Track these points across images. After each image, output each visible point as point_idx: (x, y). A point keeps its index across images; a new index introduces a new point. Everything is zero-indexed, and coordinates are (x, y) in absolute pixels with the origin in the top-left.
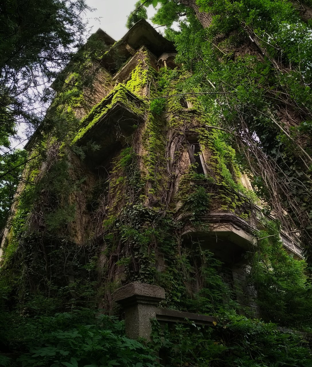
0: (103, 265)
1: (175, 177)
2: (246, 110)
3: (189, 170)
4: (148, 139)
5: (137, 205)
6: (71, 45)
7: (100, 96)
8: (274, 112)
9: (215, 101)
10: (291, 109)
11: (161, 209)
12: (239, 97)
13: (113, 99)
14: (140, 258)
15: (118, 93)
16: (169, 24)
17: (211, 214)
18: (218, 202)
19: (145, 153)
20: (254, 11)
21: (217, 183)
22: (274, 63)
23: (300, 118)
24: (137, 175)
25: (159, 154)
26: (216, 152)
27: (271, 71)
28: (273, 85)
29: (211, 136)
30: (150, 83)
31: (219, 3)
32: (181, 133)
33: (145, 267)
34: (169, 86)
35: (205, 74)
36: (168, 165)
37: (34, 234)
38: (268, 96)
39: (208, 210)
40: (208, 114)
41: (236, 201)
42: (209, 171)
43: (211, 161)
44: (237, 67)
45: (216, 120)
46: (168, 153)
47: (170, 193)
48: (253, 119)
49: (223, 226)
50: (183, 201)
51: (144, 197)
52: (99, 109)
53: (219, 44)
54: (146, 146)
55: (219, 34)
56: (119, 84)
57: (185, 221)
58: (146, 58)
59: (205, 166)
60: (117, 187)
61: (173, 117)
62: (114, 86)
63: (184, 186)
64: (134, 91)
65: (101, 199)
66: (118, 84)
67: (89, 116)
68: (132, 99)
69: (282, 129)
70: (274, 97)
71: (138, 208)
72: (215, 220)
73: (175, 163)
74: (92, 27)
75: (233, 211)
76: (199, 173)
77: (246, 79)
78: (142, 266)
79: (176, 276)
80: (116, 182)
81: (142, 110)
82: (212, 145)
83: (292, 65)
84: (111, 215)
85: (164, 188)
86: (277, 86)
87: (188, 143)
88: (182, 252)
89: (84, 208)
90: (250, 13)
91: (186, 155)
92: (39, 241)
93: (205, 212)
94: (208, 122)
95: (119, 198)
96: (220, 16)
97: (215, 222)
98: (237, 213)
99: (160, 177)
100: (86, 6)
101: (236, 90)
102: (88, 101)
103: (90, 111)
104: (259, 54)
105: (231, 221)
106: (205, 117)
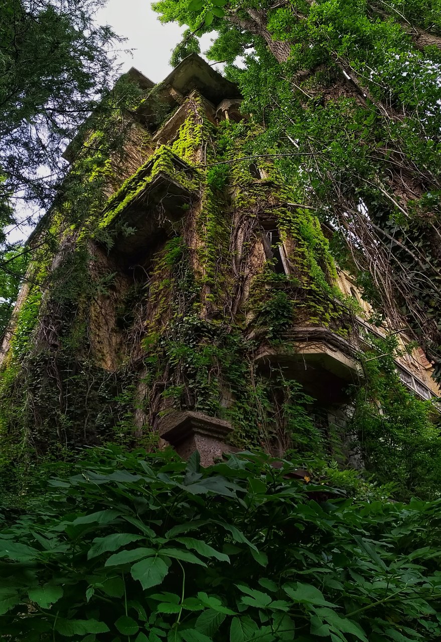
0: (142, 398)
1: (243, 279)
2: (344, 178)
3: (264, 268)
4: (205, 225)
5: (190, 316)
6: (91, 91)
7: (134, 164)
8: (384, 179)
9: (300, 167)
10: (408, 175)
11: (225, 323)
12: (334, 159)
13: (153, 168)
14: (197, 387)
15: (161, 159)
16: (230, 61)
17: (295, 330)
18: (305, 313)
19: (201, 244)
20: (348, 36)
21: (304, 286)
22: (381, 108)
23: (422, 188)
24: (189, 276)
25: (221, 247)
26: (302, 242)
27: (378, 120)
28: (380, 140)
29: (295, 219)
30: (207, 143)
31: (300, 28)
32: (252, 216)
33: (203, 400)
34: (232, 148)
35: (284, 128)
36: (234, 262)
37: (42, 354)
38: (375, 157)
39: (291, 324)
40: (290, 187)
41: (330, 311)
42: (293, 270)
43: (295, 256)
44: (329, 116)
45: (302, 195)
46: (233, 245)
47: (237, 301)
48: (355, 191)
49: (312, 347)
50: (255, 312)
51: (199, 306)
52: (134, 183)
53: (302, 83)
54: (201, 235)
55: (301, 70)
56: (162, 146)
57: (260, 339)
58: (199, 108)
59: (287, 263)
60: (160, 294)
61: (241, 193)
62: (154, 149)
63: (257, 291)
64: (184, 155)
65: (138, 310)
66: (159, 146)
67: (119, 194)
68: (182, 167)
69: (397, 205)
70: (383, 158)
71: (191, 321)
72: (302, 337)
73: (245, 259)
74: (122, 64)
75: (327, 326)
76: (278, 273)
77: (342, 133)
78: (200, 399)
79: (248, 415)
80: (158, 287)
81: (196, 184)
82: (296, 231)
83: (406, 110)
84: (152, 331)
85: (228, 294)
86: (387, 141)
87: (262, 230)
88: (256, 383)
89: (112, 323)
90: (343, 40)
91: (260, 248)
92: (50, 363)
93: (287, 326)
94: (290, 199)
95: (164, 308)
96: (301, 45)
97: (302, 340)
98: (332, 328)
99: (222, 279)
100: (112, 35)
101: (329, 149)
102: (118, 173)
103: (120, 187)
104: (359, 96)
105: (324, 339)
106: (285, 191)
